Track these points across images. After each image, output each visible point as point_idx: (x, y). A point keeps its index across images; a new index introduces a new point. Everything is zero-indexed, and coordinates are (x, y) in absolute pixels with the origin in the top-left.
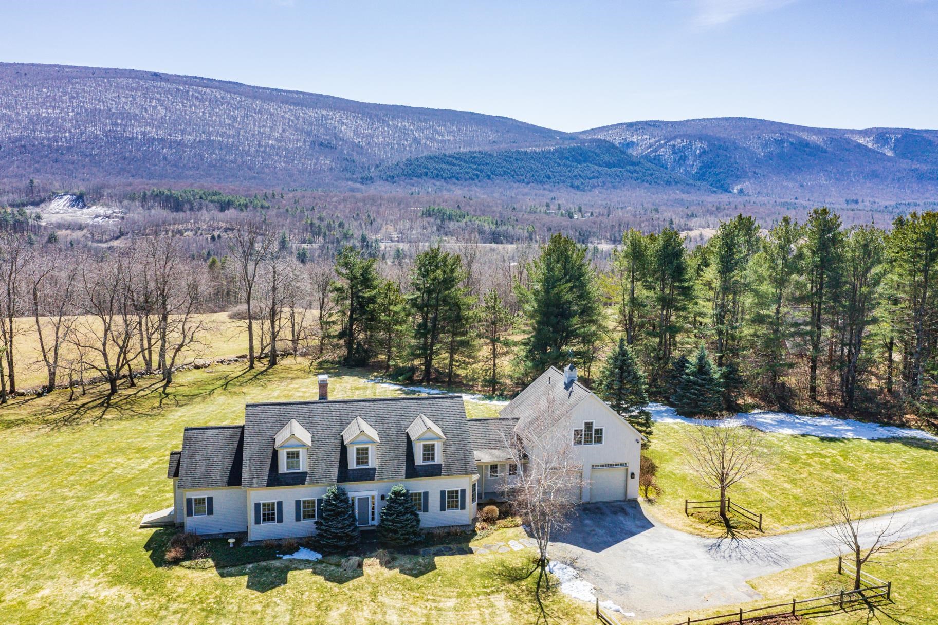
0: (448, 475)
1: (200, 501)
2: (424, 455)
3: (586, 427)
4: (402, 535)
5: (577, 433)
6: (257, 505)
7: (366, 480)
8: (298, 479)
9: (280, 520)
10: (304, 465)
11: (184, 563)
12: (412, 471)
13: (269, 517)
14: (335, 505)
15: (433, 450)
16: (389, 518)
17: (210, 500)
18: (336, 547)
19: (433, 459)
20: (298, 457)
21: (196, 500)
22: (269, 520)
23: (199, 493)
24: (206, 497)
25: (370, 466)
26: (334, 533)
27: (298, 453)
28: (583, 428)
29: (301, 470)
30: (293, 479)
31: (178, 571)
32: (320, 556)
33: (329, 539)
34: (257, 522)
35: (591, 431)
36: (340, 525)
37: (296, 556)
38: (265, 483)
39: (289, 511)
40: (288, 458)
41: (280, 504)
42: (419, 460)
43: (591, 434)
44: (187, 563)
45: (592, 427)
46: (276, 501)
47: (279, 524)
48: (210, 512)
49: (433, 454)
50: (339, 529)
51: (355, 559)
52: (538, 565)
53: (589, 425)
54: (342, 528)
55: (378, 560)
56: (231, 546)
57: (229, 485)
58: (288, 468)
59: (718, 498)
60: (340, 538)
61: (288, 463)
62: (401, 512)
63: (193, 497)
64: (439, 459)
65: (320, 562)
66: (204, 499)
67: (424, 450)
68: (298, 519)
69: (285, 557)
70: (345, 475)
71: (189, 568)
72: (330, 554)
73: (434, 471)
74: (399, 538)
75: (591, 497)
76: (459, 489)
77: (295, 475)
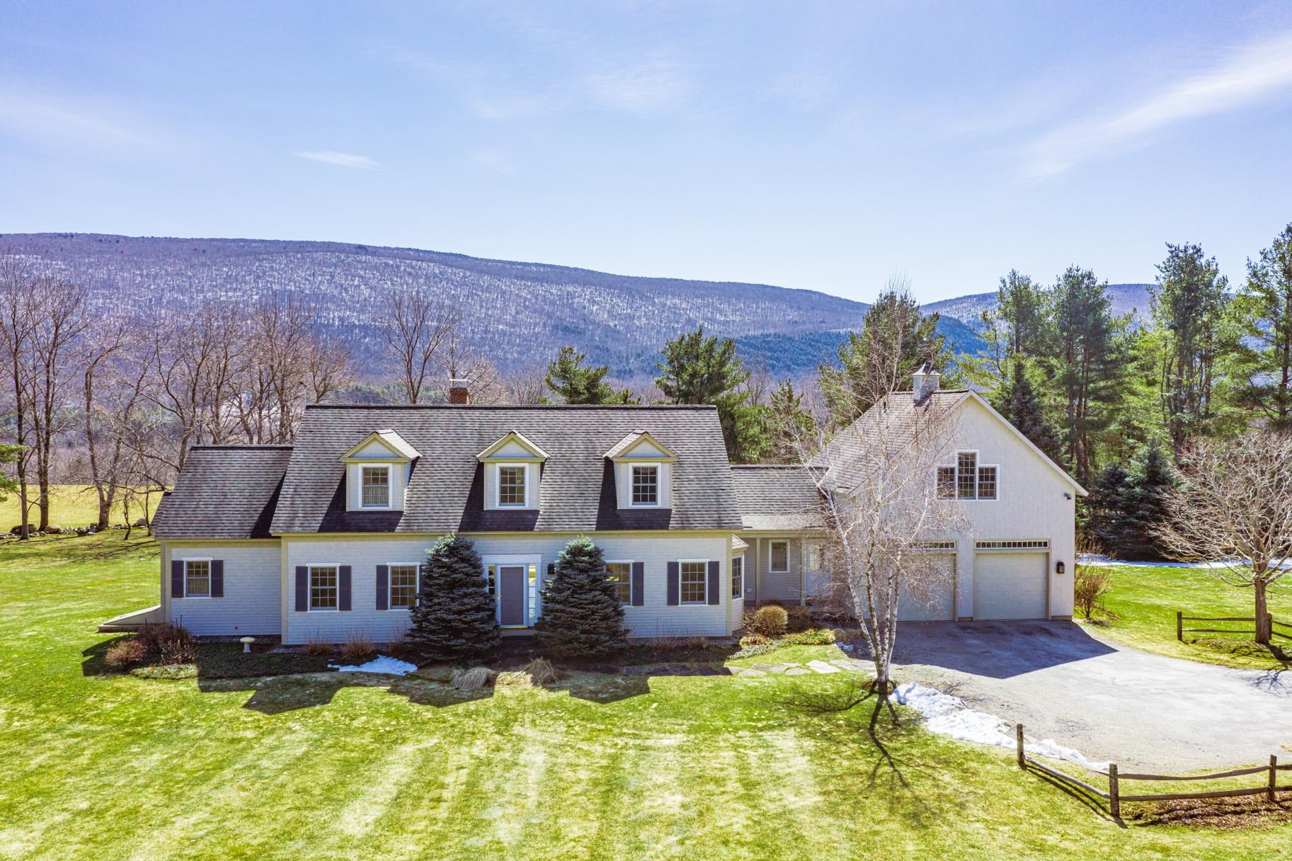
0: (683, 528)
1: (197, 568)
2: (636, 489)
3: (960, 464)
4: (583, 632)
5: (946, 474)
6: (301, 572)
7: (518, 529)
8: (384, 523)
9: (346, 605)
10: (398, 496)
11: (139, 671)
12: (610, 518)
13: (323, 599)
14: (449, 567)
15: (654, 480)
16: (559, 597)
17: (218, 566)
18: (448, 651)
19: (653, 499)
20: (385, 481)
21: (190, 565)
22: (324, 604)
23: (196, 551)
24: (210, 559)
25: (527, 506)
26: (444, 620)
27: (385, 472)
28: (955, 465)
29: (390, 508)
30: (372, 521)
31: (124, 682)
32: (412, 668)
33: (432, 632)
34: (301, 606)
35: (973, 471)
36: (455, 606)
37: (367, 668)
38: (317, 526)
39: (364, 588)
40: (366, 481)
41: (346, 571)
42: (625, 499)
43: (972, 479)
44: (146, 671)
45: (973, 464)
46: (338, 565)
47: (344, 612)
48: (218, 590)
49: (654, 489)
50: (454, 613)
51: (480, 672)
52: (872, 692)
53: (967, 462)
54: (460, 612)
55: (529, 677)
56: (247, 649)
57: (252, 537)
58: (364, 503)
59: (1250, 610)
60: (457, 633)
61: (365, 491)
62: (582, 587)
63: (186, 559)
64: (665, 498)
65: (410, 677)
66: (205, 564)
67: (636, 480)
68: (381, 604)
69: (343, 669)
70: (475, 517)
71: (146, 678)
72: (435, 663)
73: (657, 521)
74: (577, 639)
75: (975, 609)
76: (706, 561)
77: (378, 516)
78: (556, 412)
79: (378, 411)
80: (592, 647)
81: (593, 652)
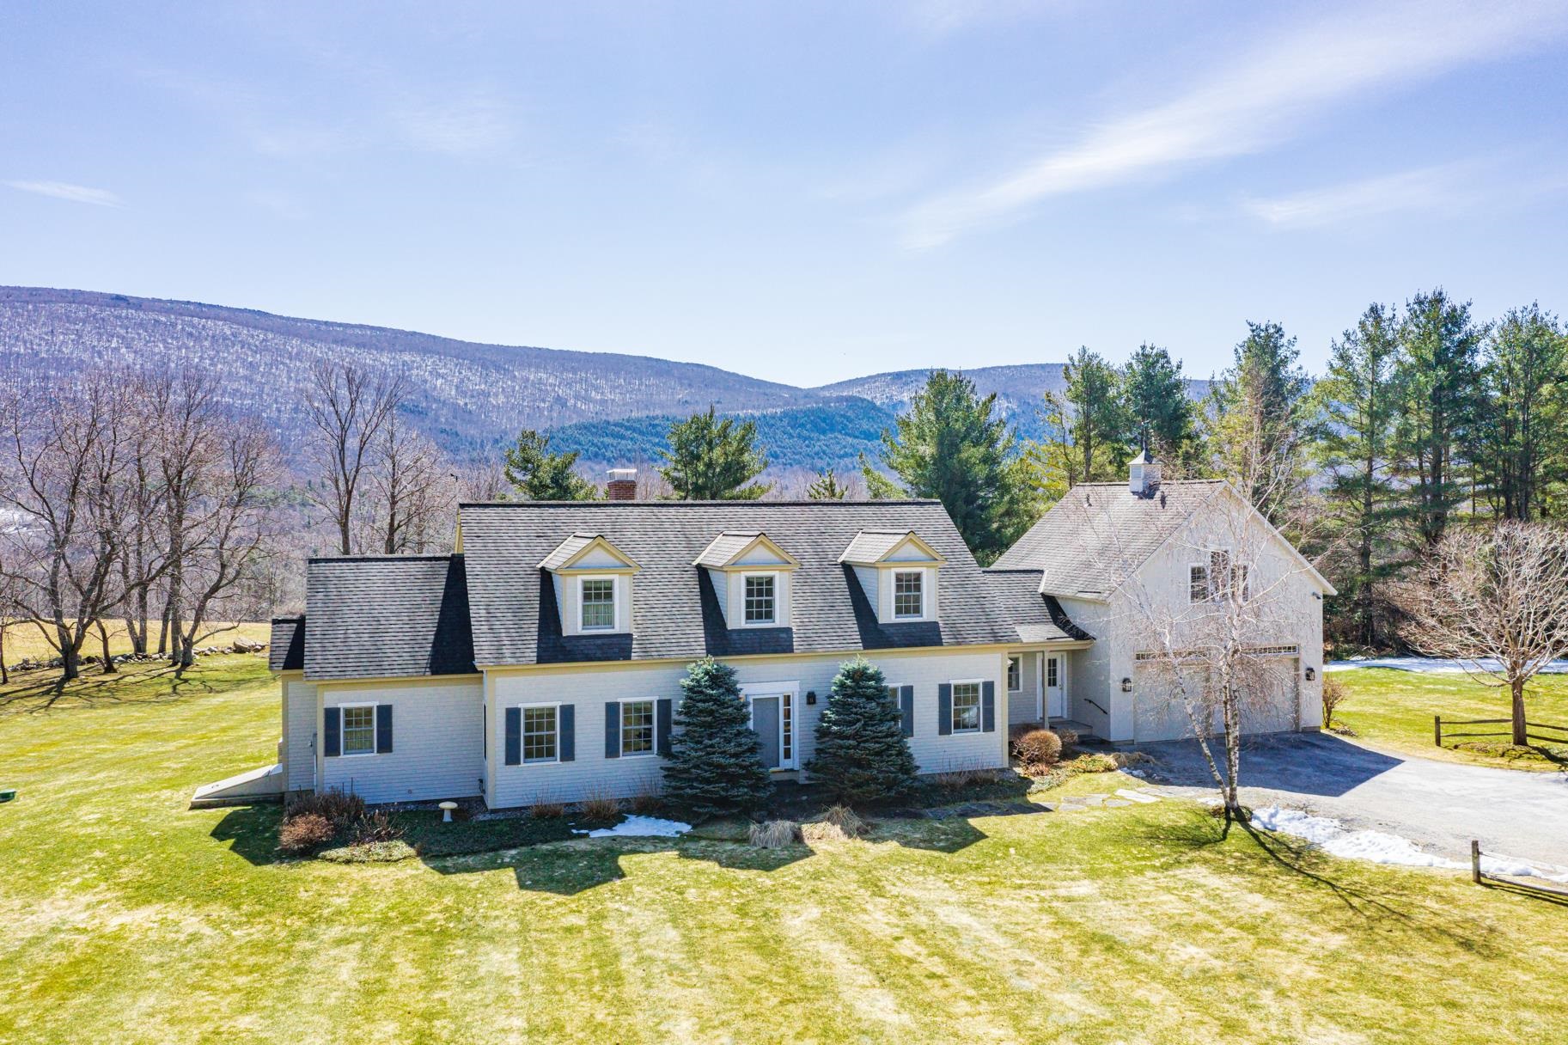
0: (959, 644)
1: (357, 717)
2: (899, 600)
3: (1213, 563)
4: (880, 772)
5: (1198, 574)
6: (512, 715)
7: (776, 652)
8: (615, 649)
9: (568, 754)
10: (626, 615)
11: (332, 853)
12: (875, 635)
13: (540, 749)
14: (715, 700)
15: (918, 588)
16: (849, 731)
17: (385, 712)
18: (723, 802)
19: (918, 610)
20: (609, 596)
21: (348, 712)
22: (540, 754)
23: (351, 693)
24: (374, 704)
25: (778, 623)
26: (719, 766)
27: (609, 585)
28: (1208, 564)
29: (617, 630)
30: (599, 647)
31: (315, 870)
32: (686, 828)
33: (708, 781)
34: (512, 758)
35: (1227, 571)
36: (731, 748)
37: (621, 830)
38: (533, 656)
39: (590, 731)
40: (587, 597)
41: (568, 712)
42: (886, 613)
43: (1225, 580)
44: (342, 852)
45: (1225, 562)
46: (557, 704)
47: (566, 764)
48: (385, 745)
49: (918, 599)
50: (732, 756)
51: (781, 827)
53: (1219, 559)
54: (736, 755)
55: (838, 828)
56: (447, 818)
57: (433, 673)
58: (585, 623)
60: (733, 780)
62: (872, 717)
63: (342, 705)
64: (930, 609)
65: (691, 838)
66: (369, 711)
67: (899, 589)
68: (611, 751)
69: (595, 834)
70: (720, 638)
71: (348, 862)
72: (714, 819)
73: (925, 637)
74: (875, 779)
76: (980, 681)
77: (605, 641)
78: (764, 509)
79: (552, 510)
80: (889, 789)
81: (893, 793)
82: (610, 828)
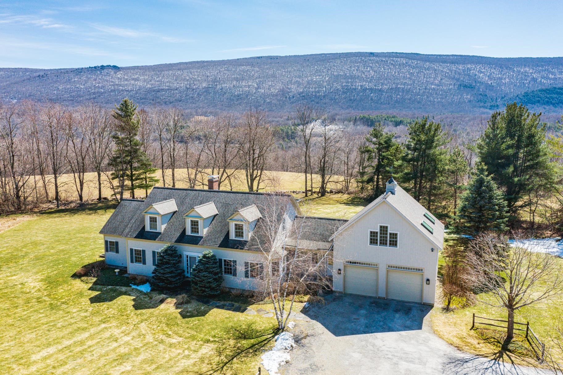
0: (249, 250)
1: (112, 243)
2: (236, 232)
3: (381, 230)
5: (373, 234)
6: (132, 250)
8: (154, 236)
9: (144, 263)
10: (162, 228)
11: (82, 278)
12: (226, 243)
13: (138, 260)
15: (242, 229)
17: (118, 244)
18: (158, 286)
19: (242, 236)
20: (156, 221)
21: (110, 242)
23: (111, 237)
24: (116, 241)
25: (199, 234)
27: (156, 218)
28: (378, 230)
29: (157, 231)
30: (151, 235)
31: (77, 281)
32: (150, 290)
34: (132, 262)
35: (387, 234)
36: (162, 271)
38: (135, 235)
39: (149, 258)
40: (151, 221)
41: (144, 251)
42: (232, 235)
43: (386, 237)
45: (387, 231)
46: (141, 249)
47: (144, 265)
48: (117, 251)
49: (242, 233)
51: (160, 297)
53: (384, 229)
54: (164, 274)
56: (117, 274)
58: (150, 228)
61: (151, 225)
63: (108, 240)
64: (246, 237)
66: (115, 243)
67: (236, 229)
68: (154, 264)
69: (133, 286)
70: (182, 238)
71: (82, 281)
72: (154, 289)
75: (387, 293)
76: (258, 263)
77: (154, 234)
80: (203, 293)
81: (203, 294)
82: (138, 286)
